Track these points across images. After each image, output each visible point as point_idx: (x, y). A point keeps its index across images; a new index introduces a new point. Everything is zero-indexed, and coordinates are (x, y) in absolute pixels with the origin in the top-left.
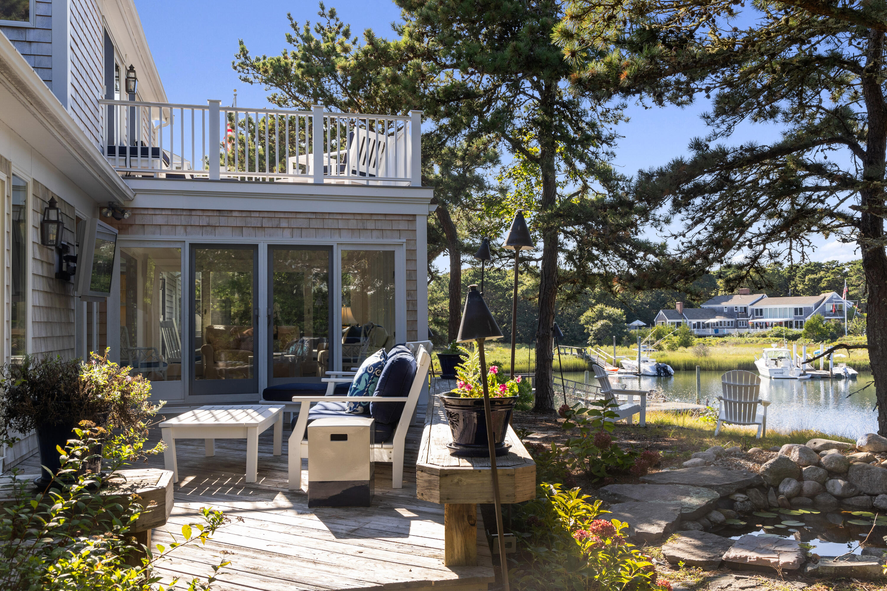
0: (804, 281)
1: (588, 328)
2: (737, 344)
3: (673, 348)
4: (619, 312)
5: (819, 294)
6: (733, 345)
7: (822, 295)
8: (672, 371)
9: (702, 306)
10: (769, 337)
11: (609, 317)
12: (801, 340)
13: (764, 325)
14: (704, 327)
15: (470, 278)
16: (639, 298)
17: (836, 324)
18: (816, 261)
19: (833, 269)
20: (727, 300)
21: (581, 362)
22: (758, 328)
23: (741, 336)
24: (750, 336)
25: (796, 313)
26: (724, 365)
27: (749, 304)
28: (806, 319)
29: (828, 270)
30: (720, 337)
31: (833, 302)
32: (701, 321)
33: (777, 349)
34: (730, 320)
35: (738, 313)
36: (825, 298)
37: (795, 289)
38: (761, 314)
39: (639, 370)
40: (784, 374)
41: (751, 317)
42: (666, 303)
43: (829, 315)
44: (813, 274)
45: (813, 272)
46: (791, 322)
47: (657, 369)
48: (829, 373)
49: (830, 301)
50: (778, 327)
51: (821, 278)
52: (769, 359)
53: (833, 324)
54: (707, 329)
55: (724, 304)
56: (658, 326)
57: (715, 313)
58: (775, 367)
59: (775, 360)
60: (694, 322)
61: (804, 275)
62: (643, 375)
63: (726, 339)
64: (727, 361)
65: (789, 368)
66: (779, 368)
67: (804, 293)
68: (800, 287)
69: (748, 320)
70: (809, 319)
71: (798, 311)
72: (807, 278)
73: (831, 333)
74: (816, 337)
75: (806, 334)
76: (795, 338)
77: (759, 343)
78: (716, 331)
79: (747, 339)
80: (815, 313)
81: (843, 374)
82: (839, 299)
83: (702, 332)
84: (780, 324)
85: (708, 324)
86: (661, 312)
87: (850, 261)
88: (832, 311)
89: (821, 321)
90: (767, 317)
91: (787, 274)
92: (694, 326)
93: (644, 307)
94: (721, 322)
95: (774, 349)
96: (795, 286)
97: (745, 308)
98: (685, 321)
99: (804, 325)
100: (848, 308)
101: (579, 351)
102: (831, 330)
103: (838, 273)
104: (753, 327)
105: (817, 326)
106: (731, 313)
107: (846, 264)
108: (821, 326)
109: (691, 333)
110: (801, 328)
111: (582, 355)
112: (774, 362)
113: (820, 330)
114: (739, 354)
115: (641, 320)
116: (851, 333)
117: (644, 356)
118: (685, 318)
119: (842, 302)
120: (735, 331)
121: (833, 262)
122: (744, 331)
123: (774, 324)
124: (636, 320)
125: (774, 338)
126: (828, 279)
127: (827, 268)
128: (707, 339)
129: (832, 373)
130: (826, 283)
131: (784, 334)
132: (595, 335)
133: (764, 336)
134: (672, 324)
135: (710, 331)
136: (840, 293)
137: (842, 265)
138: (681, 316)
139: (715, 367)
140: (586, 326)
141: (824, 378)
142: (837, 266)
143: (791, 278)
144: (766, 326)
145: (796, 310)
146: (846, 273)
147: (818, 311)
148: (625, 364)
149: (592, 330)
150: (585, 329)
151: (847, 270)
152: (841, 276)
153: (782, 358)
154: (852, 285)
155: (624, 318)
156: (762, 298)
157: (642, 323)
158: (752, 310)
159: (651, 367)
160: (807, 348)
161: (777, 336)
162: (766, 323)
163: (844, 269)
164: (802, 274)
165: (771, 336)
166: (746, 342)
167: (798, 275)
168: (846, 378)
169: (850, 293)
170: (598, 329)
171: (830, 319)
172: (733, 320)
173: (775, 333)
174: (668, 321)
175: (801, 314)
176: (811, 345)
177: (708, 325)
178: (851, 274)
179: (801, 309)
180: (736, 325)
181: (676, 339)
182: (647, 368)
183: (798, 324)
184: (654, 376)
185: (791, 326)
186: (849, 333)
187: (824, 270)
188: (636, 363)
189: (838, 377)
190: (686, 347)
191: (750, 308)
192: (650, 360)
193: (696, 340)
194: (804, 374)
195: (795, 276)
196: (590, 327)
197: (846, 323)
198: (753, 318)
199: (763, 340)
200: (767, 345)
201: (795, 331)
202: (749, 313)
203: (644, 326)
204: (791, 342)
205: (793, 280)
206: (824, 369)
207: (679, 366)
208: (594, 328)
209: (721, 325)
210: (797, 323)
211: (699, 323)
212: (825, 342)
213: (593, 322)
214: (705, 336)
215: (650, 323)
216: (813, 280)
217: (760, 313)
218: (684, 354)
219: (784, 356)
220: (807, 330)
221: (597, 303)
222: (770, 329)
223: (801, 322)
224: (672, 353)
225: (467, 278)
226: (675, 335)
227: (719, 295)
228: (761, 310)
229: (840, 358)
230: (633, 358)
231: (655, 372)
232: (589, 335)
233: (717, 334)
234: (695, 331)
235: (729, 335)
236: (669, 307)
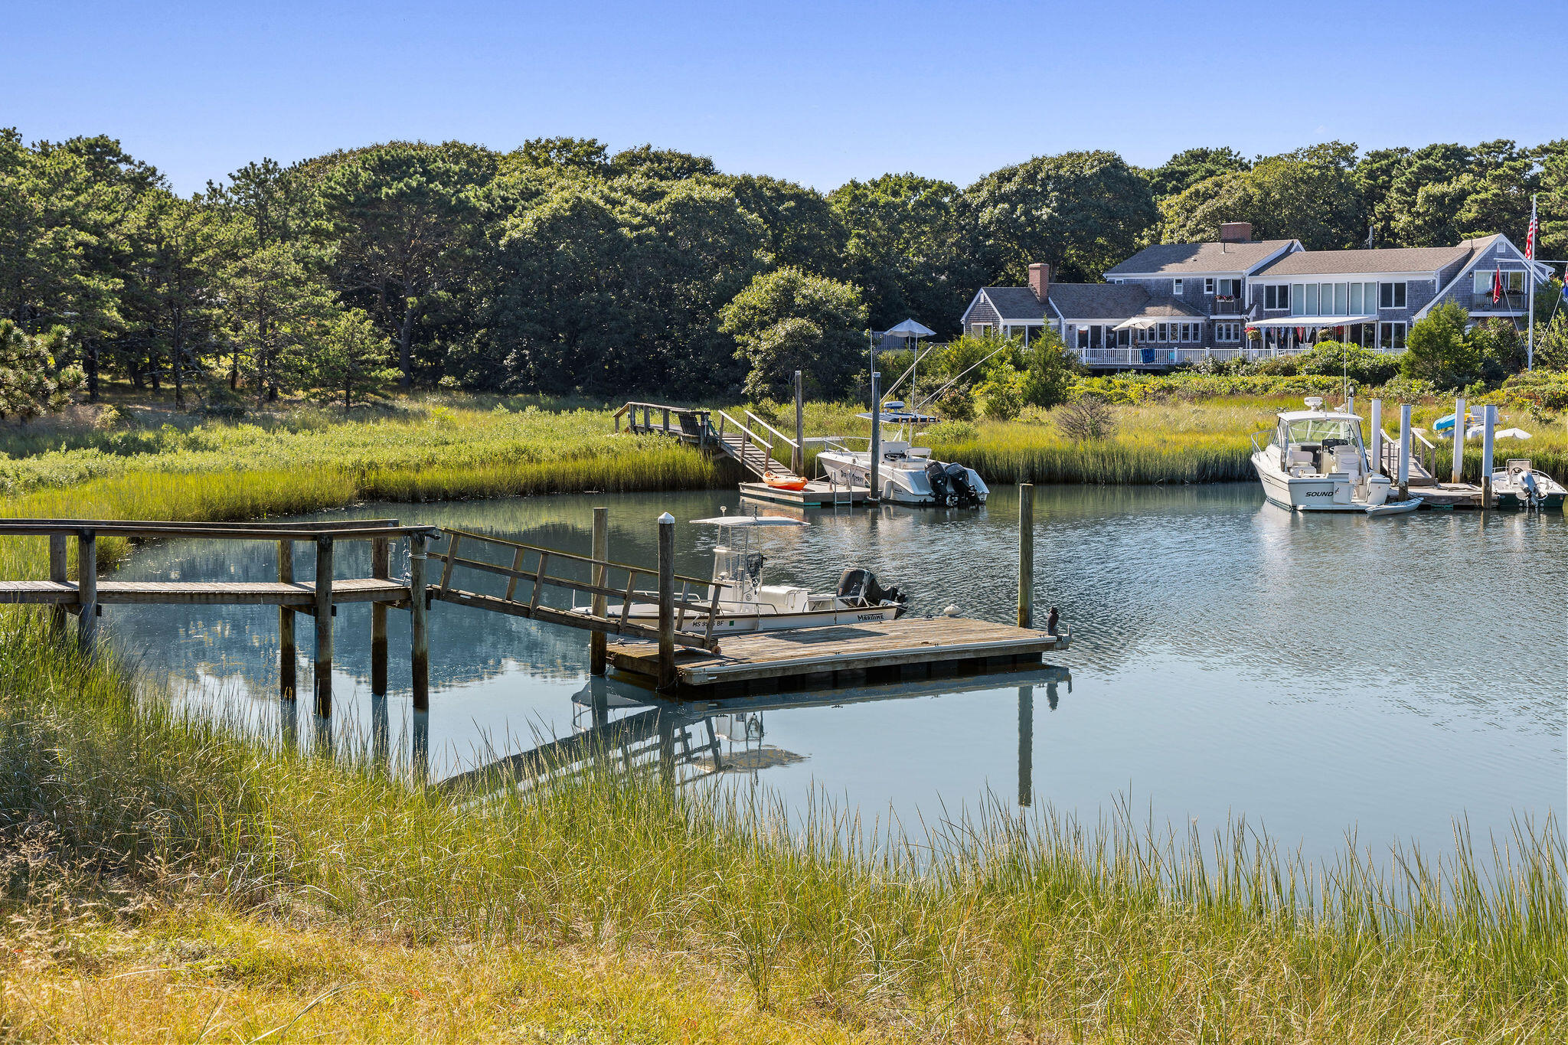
0: (1414, 203)
1: (745, 345)
2: (1205, 395)
3: (1002, 411)
4: (846, 291)
5: (1455, 241)
6: (1192, 399)
7: (1466, 244)
8: (984, 489)
9: (1109, 276)
10: (1304, 375)
11: (813, 309)
12: (1397, 385)
13: (1291, 337)
14: (1111, 344)
15: (364, 175)
16: (920, 252)
17: (1501, 335)
18: (1449, 143)
19: (1499, 165)
20: (1180, 259)
21: (693, 459)
22: (1273, 347)
23: (1220, 370)
24: (1250, 373)
25: (1385, 301)
26: (1153, 467)
27: (1246, 272)
28: (1415, 318)
29: (1482, 170)
30: (1156, 372)
31: (1494, 265)
32: (1104, 323)
33: (1321, 415)
34: (1190, 320)
35: (1213, 299)
36: (1472, 252)
37: (1386, 228)
38: (1284, 303)
39: (874, 487)
40: (1336, 498)
41: (1253, 313)
42: (1001, 267)
43: (1482, 307)
44: (1440, 181)
45: (1440, 176)
46: (1371, 326)
47: (934, 481)
48: (1479, 491)
49: (1486, 262)
50: (1332, 343)
51: (1463, 195)
52: (1294, 446)
53: (1493, 333)
54: (1120, 350)
55: (1172, 271)
56: (971, 339)
57: (1144, 297)
58: (1309, 474)
59: (1313, 449)
60: (1084, 325)
61: (1414, 186)
62: (886, 501)
63: (1175, 379)
64: (1165, 452)
65: (1353, 475)
66: (1323, 477)
67: (1411, 238)
68: (1402, 220)
69: (1242, 322)
70: (1421, 317)
71: (1393, 294)
72: (1421, 192)
73: (1488, 362)
74: (1443, 374)
75: (1412, 365)
76: (1380, 375)
77: (1272, 392)
78: (1148, 355)
79: (1236, 379)
80: (1442, 301)
81: (1522, 496)
82: (1511, 255)
83: (1106, 356)
84: (1337, 333)
85: (1124, 333)
86: (983, 295)
87: (1546, 144)
88: (1490, 294)
89: (1460, 324)
90: (1299, 313)
91: (1362, 183)
92: (1083, 339)
93: (933, 280)
94: (1163, 326)
95: (1311, 414)
96: (1388, 217)
97: (1237, 285)
98: (1053, 322)
99: (1409, 337)
100: (1537, 285)
101: (687, 421)
102: (1487, 351)
103: (1512, 179)
104: (1257, 343)
105: (1447, 341)
106: (1194, 298)
107: (1534, 153)
108: (1457, 339)
109: (1068, 363)
110: (1400, 345)
111: (696, 433)
112: (1310, 455)
113: (1452, 351)
114: (1204, 430)
115: (922, 320)
116: (1544, 363)
117: (893, 437)
118: (1055, 315)
119: (1520, 266)
120: (1203, 356)
121: (1500, 146)
122: (1232, 356)
123: (1319, 332)
124: (905, 317)
125: (1315, 378)
126: (1483, 196)
127: (1480, 163)
128: (1118, 380)
129: (1488, 492)
130: (1475, 208)
131: (1346, 365)
132: (769, 367)
133: (1289, 371)
134: (1016, 330)
135: (1130, 355)
136: (1518, 238)
137: (1523, 155)
138: (1043, 307)
139: (1127, 473)
140: (738, 338)
141: (1462, 507)
142: (1511, 158)
143: (1375, 194)
144: (1297, 342)
145: (1386, 288)
146: (1535, 178)
147: (1450, 293)
148: (832, 463)
149: (756, 352)
150: (734, 346)
151: (1538, 169)
152: (1520, 187)
153: (1337, 442)
154: (1550, 217)
155: (862, 312)
156: (1288, 253)
157: (920, 330)
158: (1258, 290)
159: (914, 477)
160: (1414, 410)
161: (1328, 370)
162: (1295, 330)
163: (1530, 167)
164: (1409, 182)
165: (1310, 372)
166: (1233, 392)
167: (1397, 183)
168: (1532, 507)
169: (1546, 241)
170: (778, 349)
171: (1485, 319)
172: (1200, 320)
173: (1321, 361)
174: (1002, 322)
175: (1400, 302)
176: (1426, 401)
177: (1124, 337)
178: (1550, 181)
179: (1400, 287)
180: (1208, 337)
181: (1018, 382)
182: (896, 476)
183: (1393, 336)
184: (923, 505)
185: (1370, 342)
186: (1540, 362)
187: (1471, 171)
188: (864, 460)
189: (1508, 505)
190: (1047, 405)
191: (1250, 282)
192: (912, 453)
193: (1081, 385)
194: (1404, 496)
195: (1387, 186)
196: (752, 342)
197: (1530, 330)
198: (1259, 317)
199: (1283, 383)
200: (1294, 400)
201: (1382, 355)
202: (1248, 298)
203: (927, 339)
204: (1367, 389)
205: (1382, 198)
206: (1464, 479)
207: (1010, 470)
208: (765, 346)
209: (1163, 337)
210: (1386, 329)
211: (1096, 330)
212: (1467, 389)
213: (763, 326)
214: (1112, 372)
215: (947, 329)
216: (1438, 200)
217: (1279, 298)
218: (1033, 429)
219: (1343, 436)
220: (1416, 351)
221: (780, 261)
222: (1307, 349)
223: (1400, 328)
224: (1000, 426)
225: (356, 175)
226: (1020, 367)
227: (1163, 243)
228: (1284, 290)
229: (1511, 441)
230: (858, 446)
231: (926, 494)
232: (747, 367)
233: (1150, 365)
234: (1085, 356)
235: (1184, 367)
236: (1010, 280)
